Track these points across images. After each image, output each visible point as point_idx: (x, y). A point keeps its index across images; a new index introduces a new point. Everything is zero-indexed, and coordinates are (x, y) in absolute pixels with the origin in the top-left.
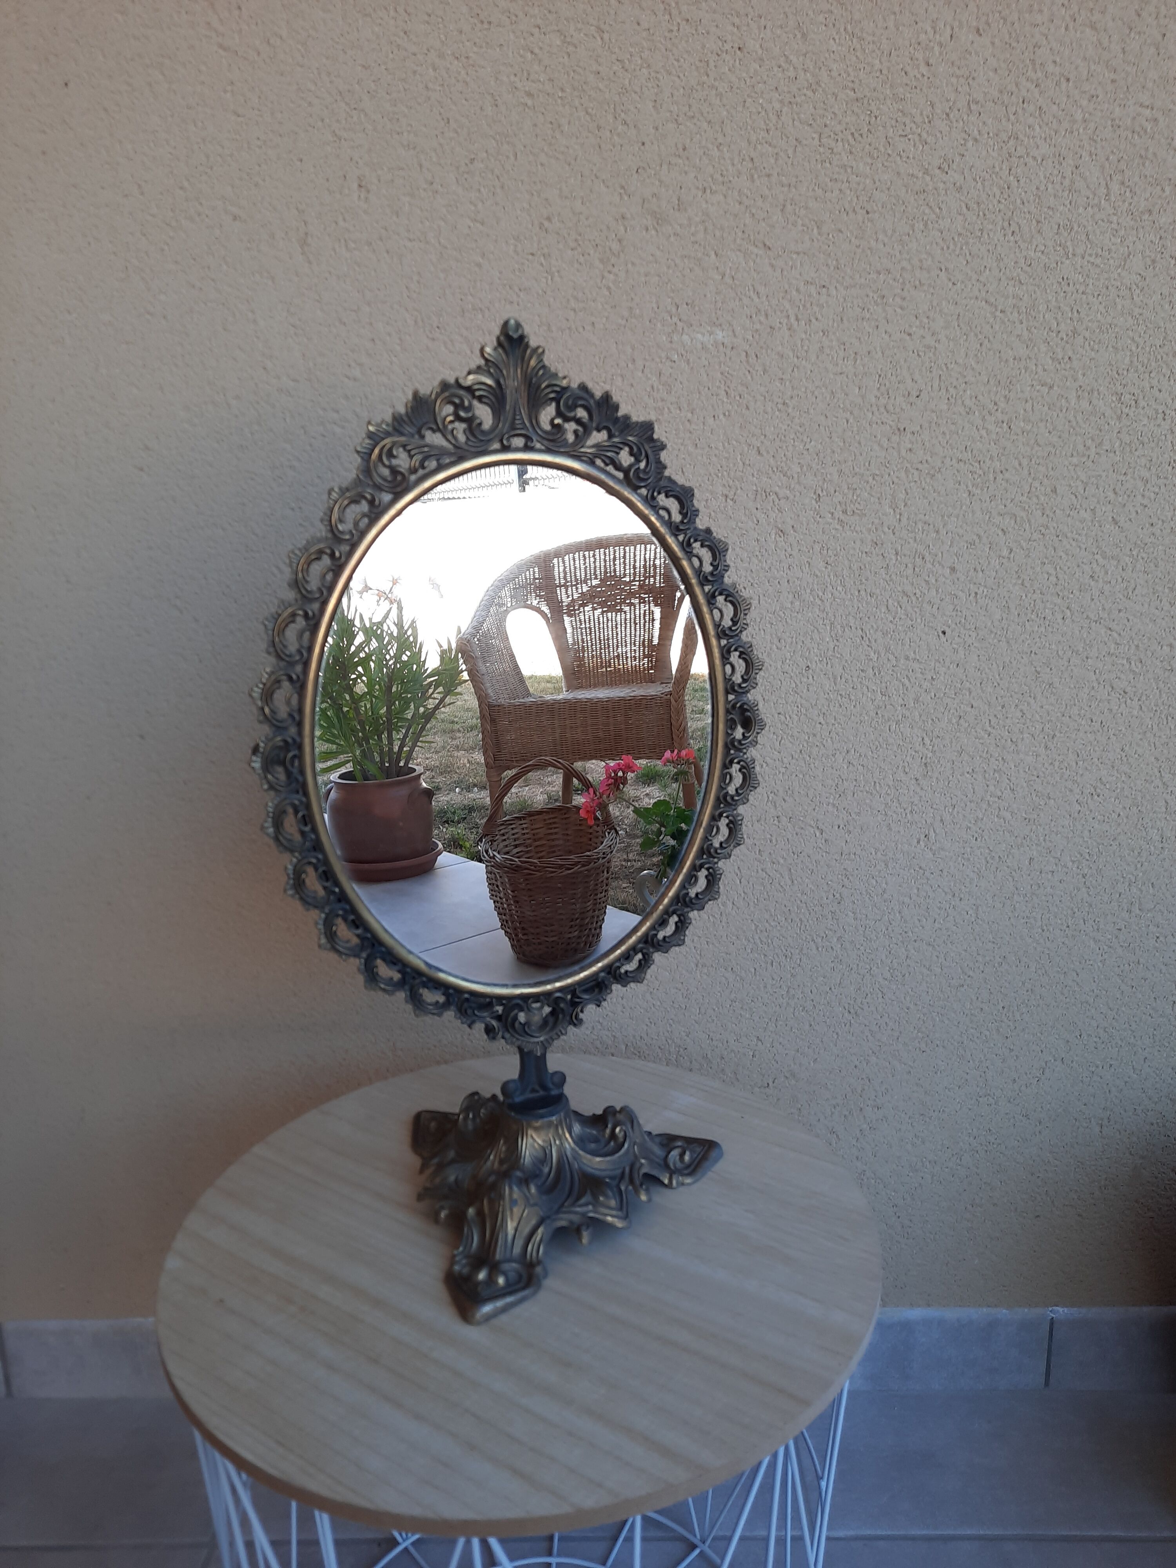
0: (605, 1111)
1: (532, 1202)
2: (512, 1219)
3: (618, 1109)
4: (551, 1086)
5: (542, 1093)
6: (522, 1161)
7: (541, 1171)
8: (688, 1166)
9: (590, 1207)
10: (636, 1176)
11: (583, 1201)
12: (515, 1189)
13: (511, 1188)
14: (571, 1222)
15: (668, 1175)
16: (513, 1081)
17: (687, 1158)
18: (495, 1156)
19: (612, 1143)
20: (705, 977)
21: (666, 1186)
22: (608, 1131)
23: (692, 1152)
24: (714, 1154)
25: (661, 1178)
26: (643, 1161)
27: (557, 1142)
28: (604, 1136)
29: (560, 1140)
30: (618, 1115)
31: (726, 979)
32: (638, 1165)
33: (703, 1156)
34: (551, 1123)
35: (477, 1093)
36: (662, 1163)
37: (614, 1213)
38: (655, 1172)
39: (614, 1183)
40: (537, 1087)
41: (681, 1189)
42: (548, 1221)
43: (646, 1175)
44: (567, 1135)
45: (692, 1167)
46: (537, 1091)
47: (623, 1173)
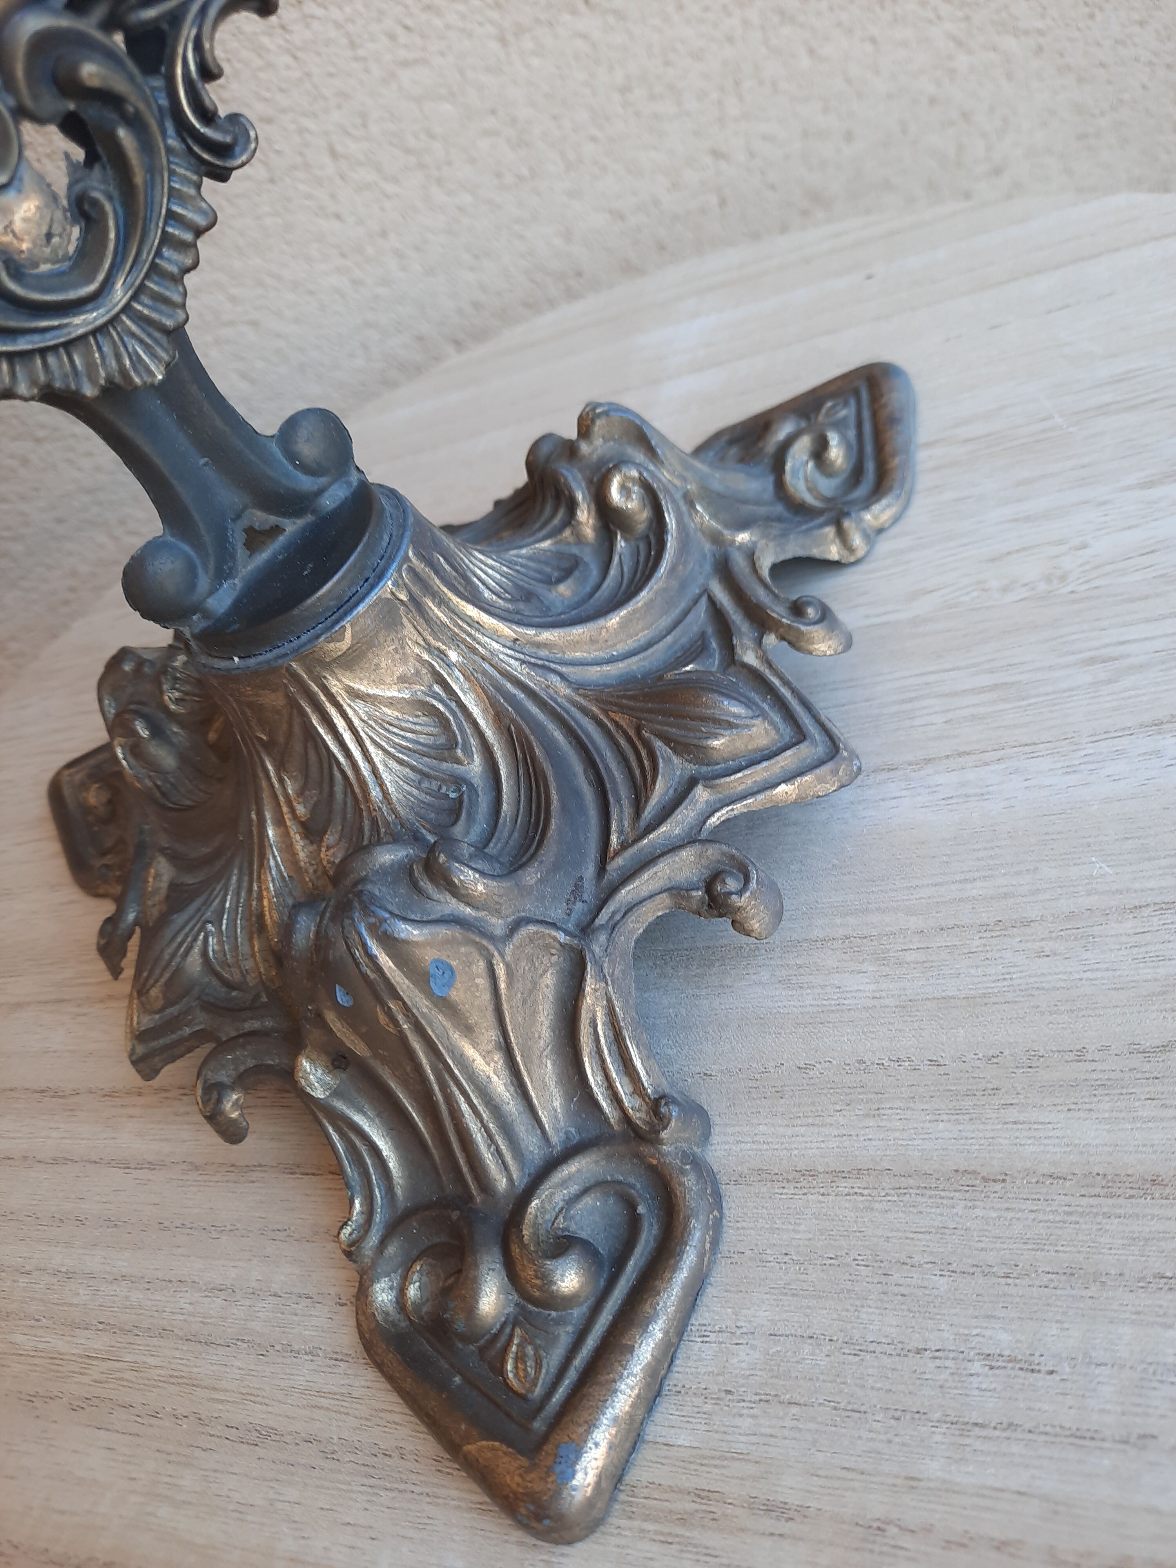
0: (530, 465)
1: (497, 925)
2: (468, 1030)
3: (572, 433)
4: (306, 483)
5: (292, 527)
6: (375, 793)
7: (458, 781)
8: (856, 474)
9: (702, 795)
10: (761, 595)
11: (660, 791)
12: (407, 931)
13: (389, 942)
14: (677, 891)
15: (830, 531)
16: (152, 547)
17: (836, 453)
18: (280, 822)
19: (621, 544)
20: (535, 62)
21: (837, 565)
22: (585, 516)
23: (839, 426)
24: (894, 398)
25: (816, 552)
26: (743, 537)
27: (453, 656)
28: (579, 538)
29: (455, 640)
30: (584, 448)
31: (584, 36)
32: (740, 563)
33: (874, 415)
34: (389, 607)
35: (124, 654)
36: (779, 509)
37: (787, 760)
38: (793, 549)
39: (714, 662)
40: (261, 518)
41: (884, 546)
42: (598, 945)
43: (780, 569)
44: (471, 611)
45: (870, 467)
46: (277, 530)
47: (717, 613)
